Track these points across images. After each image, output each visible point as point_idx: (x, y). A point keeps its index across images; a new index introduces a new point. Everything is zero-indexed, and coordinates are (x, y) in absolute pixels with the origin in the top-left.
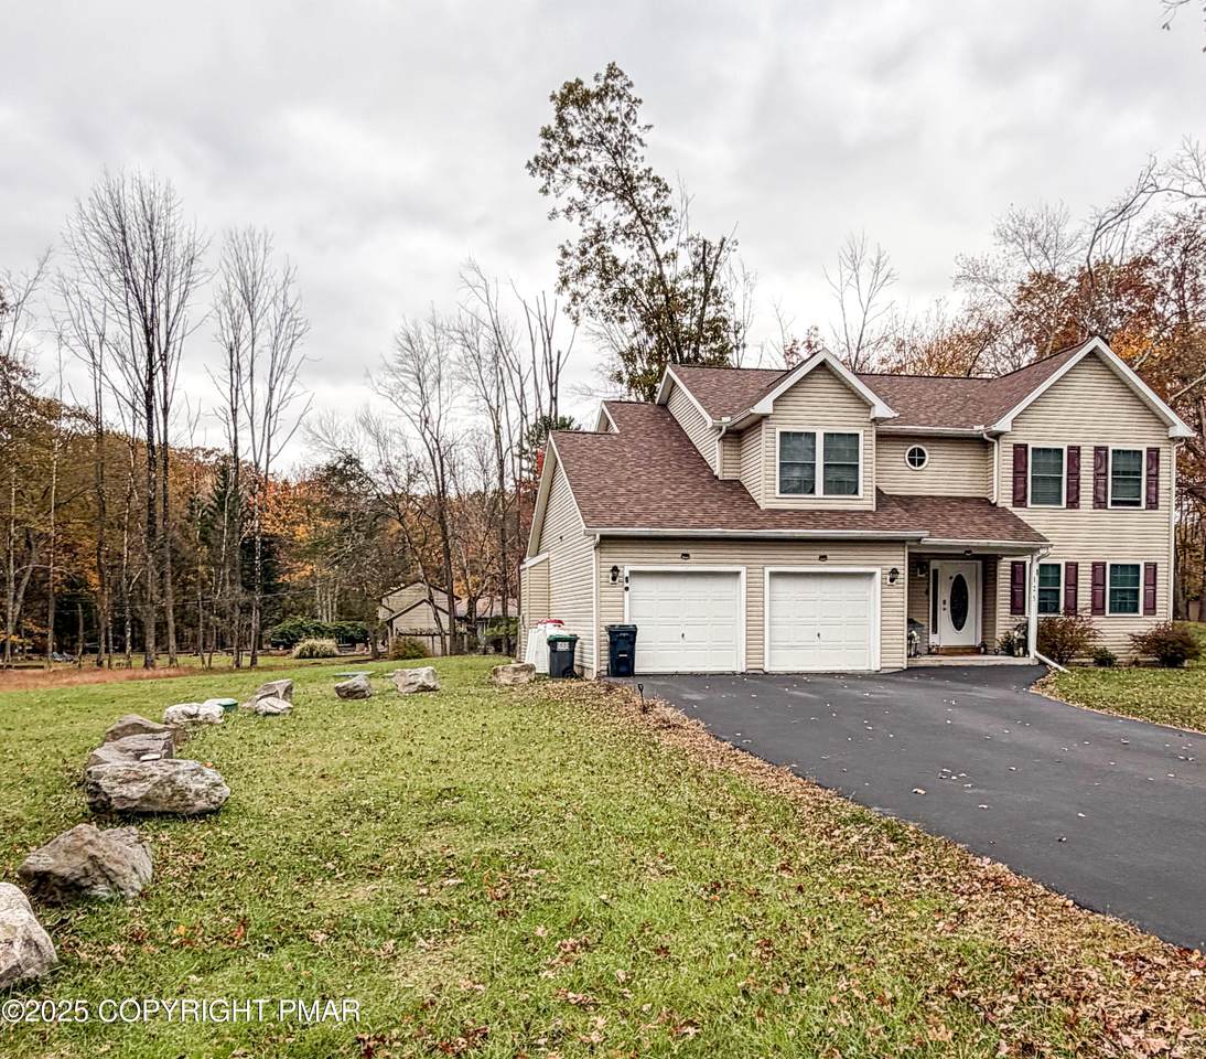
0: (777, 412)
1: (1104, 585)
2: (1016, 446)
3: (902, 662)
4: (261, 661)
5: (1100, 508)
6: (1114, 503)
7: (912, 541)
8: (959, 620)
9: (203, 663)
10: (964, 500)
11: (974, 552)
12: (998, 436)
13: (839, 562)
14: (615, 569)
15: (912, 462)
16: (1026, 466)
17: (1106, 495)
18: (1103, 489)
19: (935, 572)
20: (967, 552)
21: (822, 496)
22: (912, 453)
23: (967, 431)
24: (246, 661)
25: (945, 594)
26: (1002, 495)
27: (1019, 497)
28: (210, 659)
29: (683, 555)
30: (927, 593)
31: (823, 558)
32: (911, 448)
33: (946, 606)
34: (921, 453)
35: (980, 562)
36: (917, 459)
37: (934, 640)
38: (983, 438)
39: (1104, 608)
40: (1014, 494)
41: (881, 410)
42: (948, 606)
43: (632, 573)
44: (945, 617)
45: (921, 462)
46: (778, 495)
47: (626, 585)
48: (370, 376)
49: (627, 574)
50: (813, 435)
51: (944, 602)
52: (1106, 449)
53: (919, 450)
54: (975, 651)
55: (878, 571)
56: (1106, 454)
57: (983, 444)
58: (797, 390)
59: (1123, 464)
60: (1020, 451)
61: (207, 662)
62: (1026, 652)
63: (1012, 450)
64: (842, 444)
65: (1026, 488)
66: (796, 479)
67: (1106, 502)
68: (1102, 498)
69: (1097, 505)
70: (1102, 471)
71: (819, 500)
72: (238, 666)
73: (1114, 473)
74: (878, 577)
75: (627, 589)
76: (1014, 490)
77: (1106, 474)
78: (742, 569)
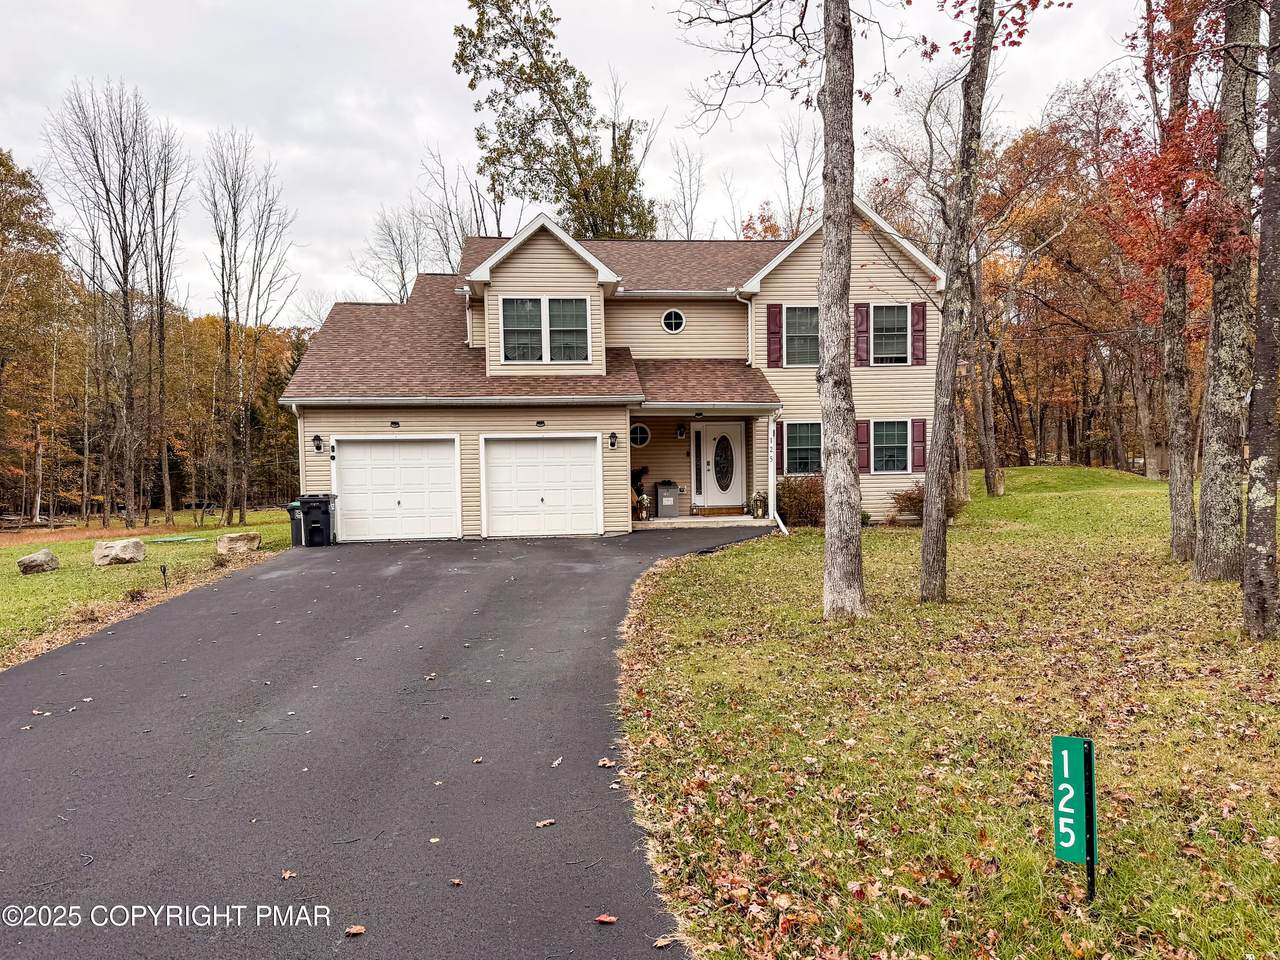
0: (495, 279)
1: (868, 442)
2: (770, 307)
3: (625, 523)
4: (248, 519)
5: (861, 366)
6: (876, 360)
7: (633, 405)
8: (724, 481)
9: (196, 521)
10: (721, 362)
11: (705, 415)
12: (751, 297)
13: (556, 427)
14: (317, 438)
15: (669, 326)
16: (781, 327)
17: (868, 353)
18: (865, 346)
19: (698, 434)
20: (697, 414)
21: (549, 363)
22: (668, 317)
23: (720, 293)
24: (236, 519)
25: (709, 455)
26: (757, 356)
27: (774, 357)
28: (202, 518)
29: (393, 423)
30: (689, 454)
31: (541, 423)
32: (665, 314)
33: (710, 467)
34: (677, 316)
35: (743, 423)
36: (673, 322)
37: (698, 501)
38: (737, 301)
39: (868, 466)
40: (769, 355)
41: (606, 275)
42: (712, 467)
43: (339, 442)
44: (709, 478)
45: (678, 326)
46: (503, 362)
47: (332, 454)
48: (353, 259)
49: (333, 443)
50: (537, 302)
51: (708, 464)
52: (867, 306)
53: (676, 313)
54: (738, 511)
55: (599, 435)
56: (868, 312)
57: (738, 305)
58: (517, 256)
59: (887, 320)
60: (774, 311)
61: (199, 519)
62: (766, 513)
63: (766, 310)
64: (568, 310)
65: (781, 348)
66: (521, 345)
67: (868, 360)
68: (864, 356)
69: (859, 363)
70: (864, 328)
71: (546, 366)
72: (229, 523)
73: (875, 330)
74: (599, 440)
75: (333, 458)
76: (769, 351)
77: (867, 331)
78: (456, 437)
